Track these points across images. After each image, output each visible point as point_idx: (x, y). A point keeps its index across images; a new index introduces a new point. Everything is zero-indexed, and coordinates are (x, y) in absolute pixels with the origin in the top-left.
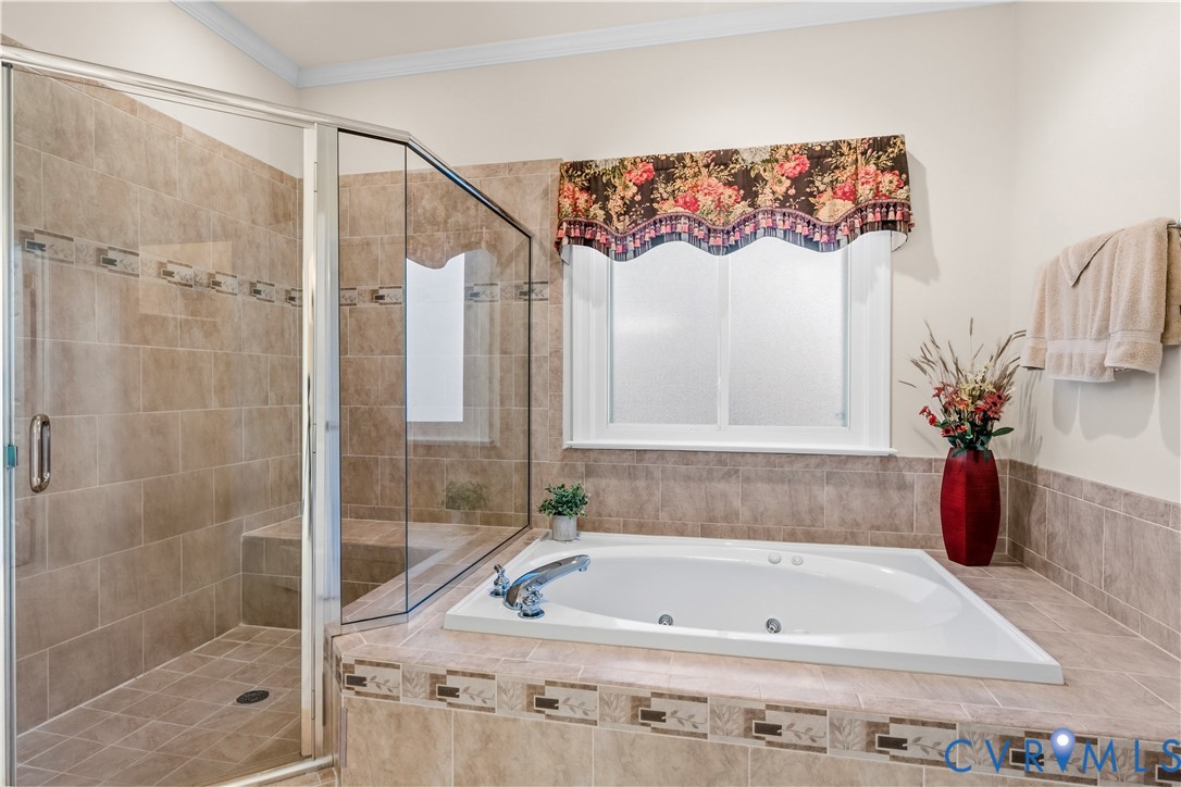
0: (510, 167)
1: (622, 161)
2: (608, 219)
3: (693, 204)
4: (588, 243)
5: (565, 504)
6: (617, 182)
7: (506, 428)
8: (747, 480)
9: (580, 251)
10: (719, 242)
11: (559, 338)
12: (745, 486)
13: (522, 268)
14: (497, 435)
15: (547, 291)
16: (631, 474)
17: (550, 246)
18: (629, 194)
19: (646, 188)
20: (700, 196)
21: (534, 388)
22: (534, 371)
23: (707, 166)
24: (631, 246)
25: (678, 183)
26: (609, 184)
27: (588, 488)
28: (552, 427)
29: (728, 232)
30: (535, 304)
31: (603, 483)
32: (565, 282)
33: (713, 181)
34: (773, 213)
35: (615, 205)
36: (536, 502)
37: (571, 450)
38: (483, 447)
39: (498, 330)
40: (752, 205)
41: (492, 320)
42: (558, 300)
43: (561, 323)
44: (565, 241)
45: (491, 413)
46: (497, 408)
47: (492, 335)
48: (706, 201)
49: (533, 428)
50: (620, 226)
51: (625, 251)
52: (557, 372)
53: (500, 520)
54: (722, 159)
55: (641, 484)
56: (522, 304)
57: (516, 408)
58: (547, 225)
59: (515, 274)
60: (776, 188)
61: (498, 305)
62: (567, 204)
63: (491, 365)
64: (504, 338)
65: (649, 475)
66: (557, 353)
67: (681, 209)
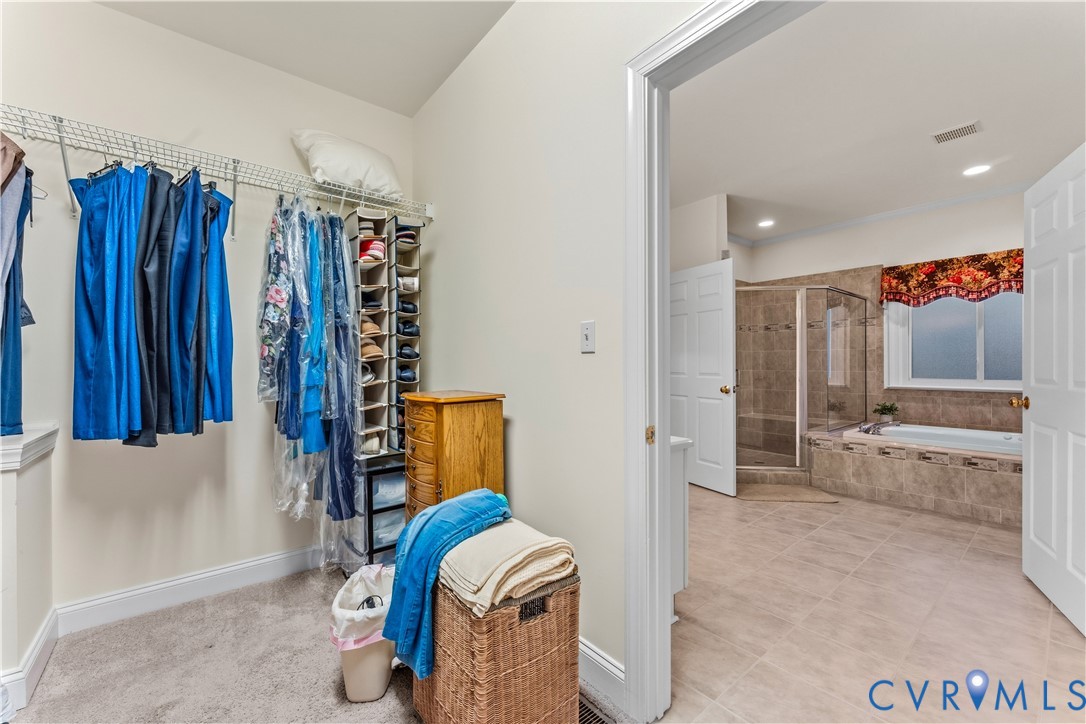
0: (855, 270)
1: (916, 265)
2: (909, 290)
3: (959, 281)
4: (899, 301)
5: (886, 410)
6: (914, 274)
7: (853, 379)
8: (996, 405)
9: (893, 305)
10: (975, 296)
11: (882, 342)
12: (995, 408)
13: (862, 312)
14: (848, 383)
15: (875, 322)
16: (924, 401)
17: (876, 302)
18: (921, 279)
19: (931, 275)
20: (963, 277)
21: (868, 363)
22: (868, 355)
23: (967, 263)
24: (922, 301)
25: (950, 272)
26: (909, 274)
27: (898, 405)
28: (878, 379)
29: (981, 292)
30: (868, 328)
31: (907, 404)
32: (885, 317)
33: (971, 269)
34: (1010, 281)
35: (913, 283)
36: (870, 410)
37: (889, 389)
38: (841, 387)
39: (848, 339)
40: (996, 278)
41: (845, 334)
42: (881, 325)
43: (882, 335)
44: (885, 301)
45: (845, 373)
46: (848, 372)
47: (845, 341)
48: (966, 279)
49: (868, 379)
50: (915, 292)
51: (919, 303)
52: (881, 357)
53: (850, 418)
54: (976, 259)
55: (929, 405)
56: (862, 328)
57: (858, 371)
58: (874, 293)
59: (858, 314)
60: (1012, 269)
61: (848, 329)
62: (886, 285)
63: (845, 353)
64: (852, 341)
65: (934, 402)
66: (881, 348)
67: (951, 283)
